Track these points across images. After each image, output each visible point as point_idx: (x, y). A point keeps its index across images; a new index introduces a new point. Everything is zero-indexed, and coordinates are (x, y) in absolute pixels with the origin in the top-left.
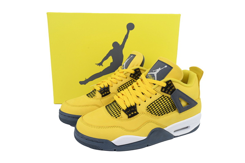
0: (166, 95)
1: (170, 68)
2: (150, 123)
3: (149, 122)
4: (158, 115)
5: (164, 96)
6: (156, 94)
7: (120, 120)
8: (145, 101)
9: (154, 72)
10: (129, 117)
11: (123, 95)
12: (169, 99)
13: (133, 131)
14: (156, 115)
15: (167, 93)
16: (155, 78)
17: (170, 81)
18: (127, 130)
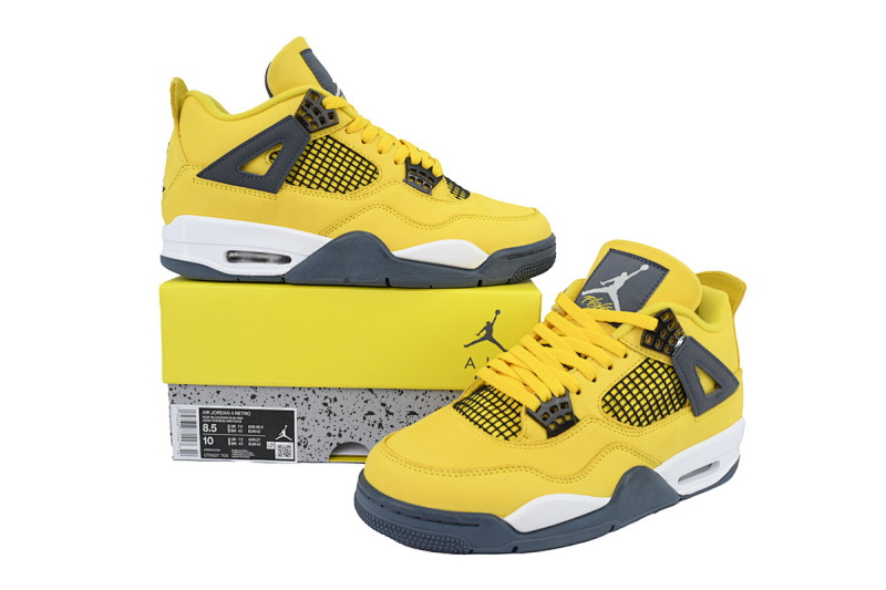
0: (657, 359)
1: (659, 272)
2: (616, 451)
3: (611, 446)
4: (637, 423)
5: (651, 362)
6: (625, 356)
7: (523, 447)
8: (594, 381)
9: (607, 285)
10: (551, 434)
11: (509, 364)
12: (666, 371)
13: (569, 479)
14: (632, 424)
15: (661, 351)
16: (613, 306)
17: (669, 311)
18: (551, 478)
